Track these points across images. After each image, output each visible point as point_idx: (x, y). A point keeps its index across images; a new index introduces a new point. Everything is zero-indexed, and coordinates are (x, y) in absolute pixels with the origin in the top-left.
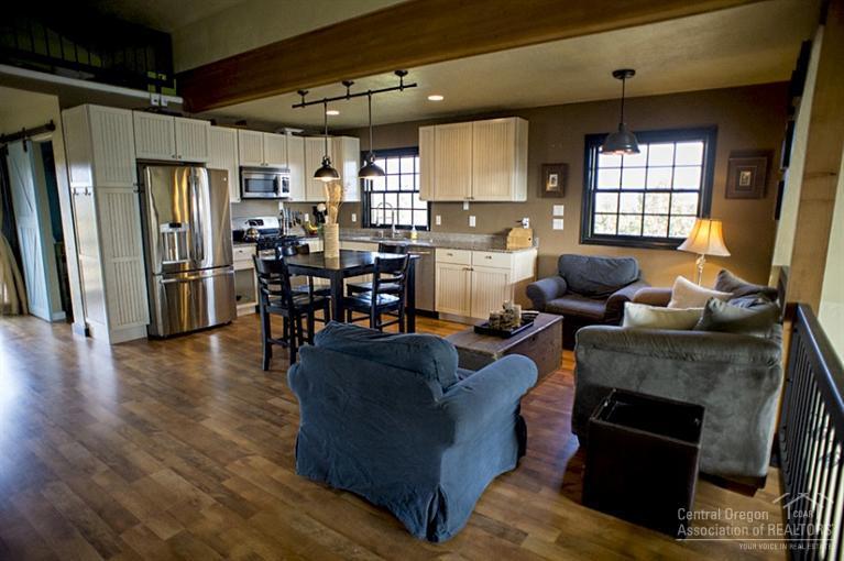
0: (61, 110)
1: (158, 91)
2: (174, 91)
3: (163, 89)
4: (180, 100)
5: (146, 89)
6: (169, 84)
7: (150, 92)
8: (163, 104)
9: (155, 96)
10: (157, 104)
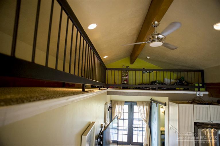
0: (169, 101)
1: (199, 90)
2: (204, 89)
3: (201, 89)
4: (207, 93)
5: (194, 90)
6: (203, 87)
7: (196, 91)
8: (201, 95)
9: (198, 93)
10: (199, 96)
